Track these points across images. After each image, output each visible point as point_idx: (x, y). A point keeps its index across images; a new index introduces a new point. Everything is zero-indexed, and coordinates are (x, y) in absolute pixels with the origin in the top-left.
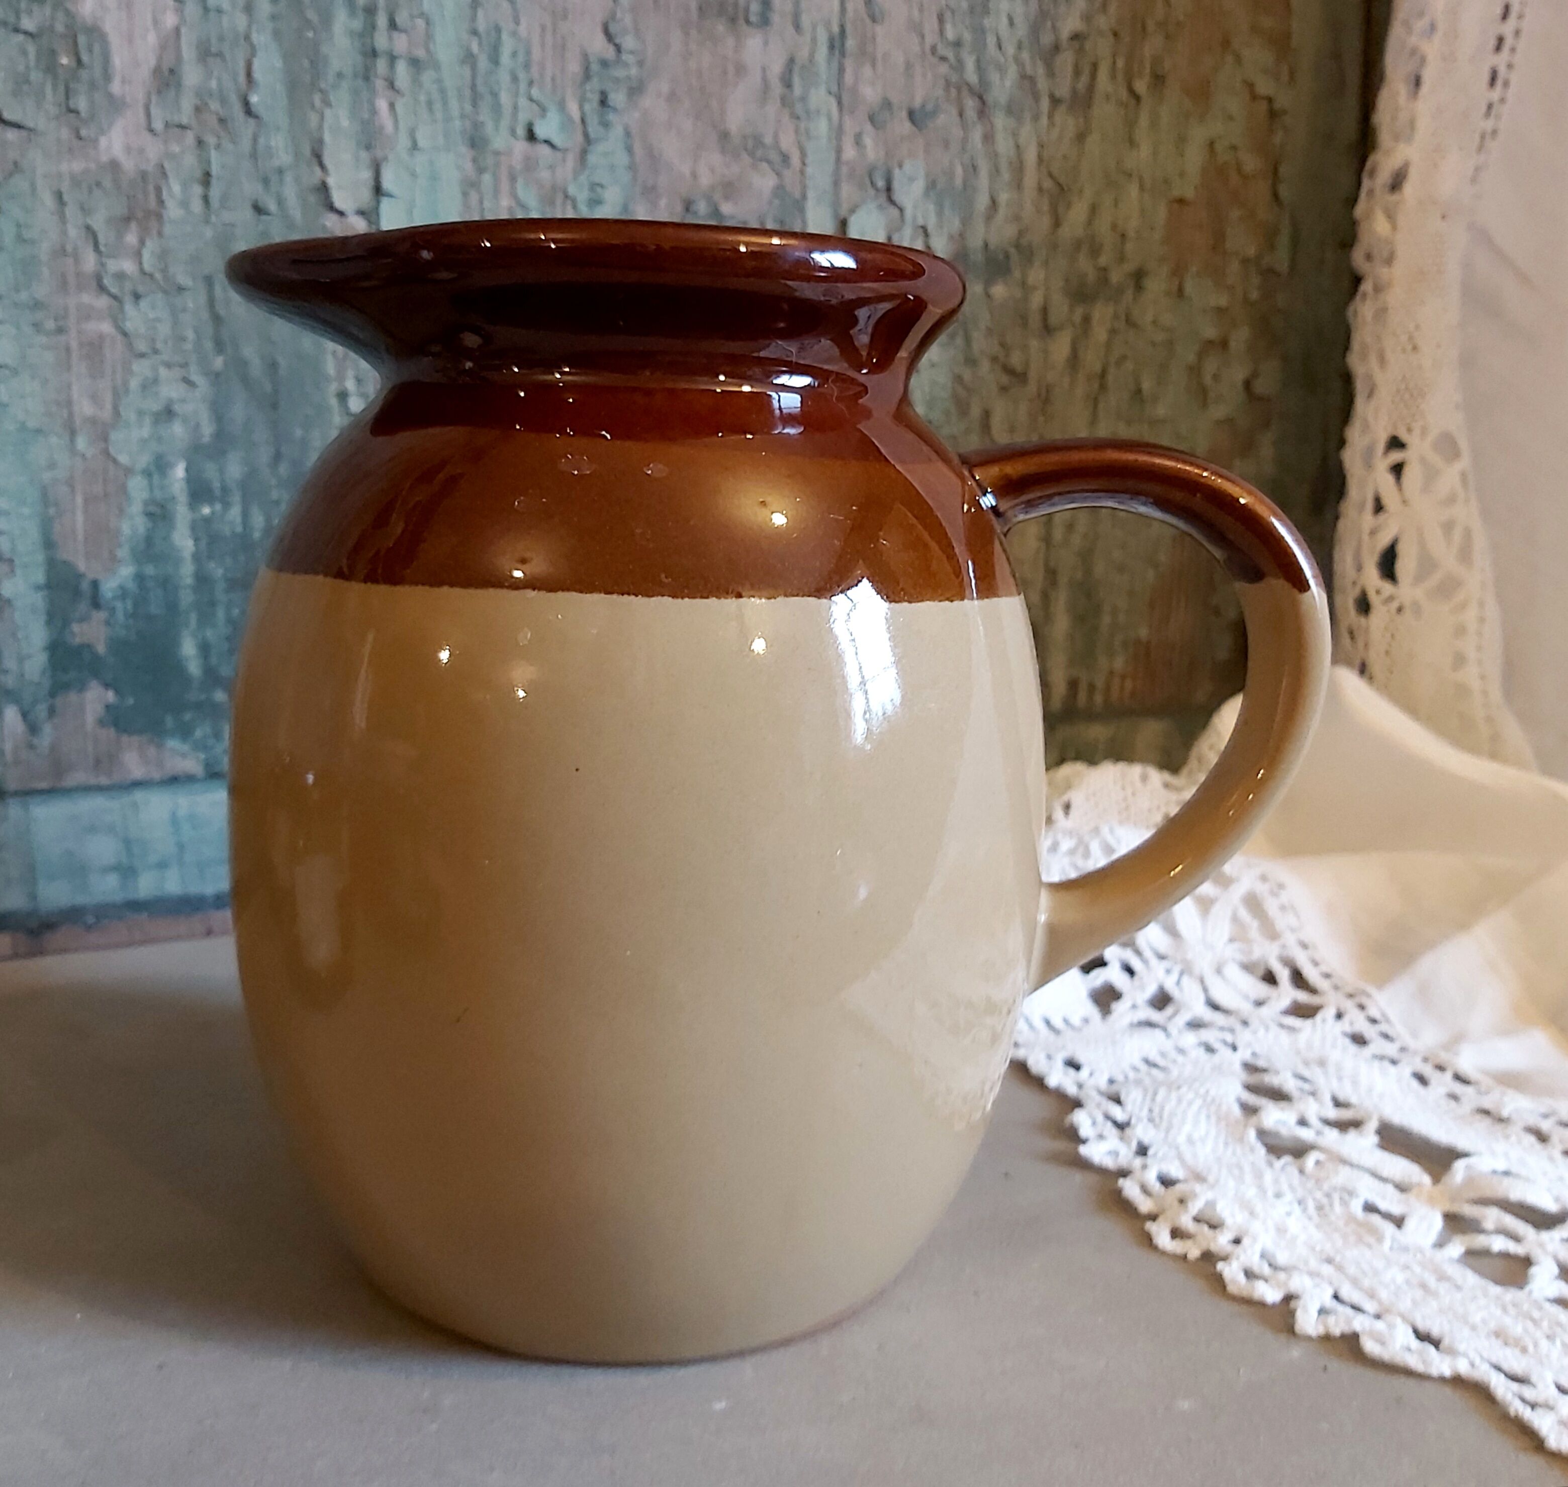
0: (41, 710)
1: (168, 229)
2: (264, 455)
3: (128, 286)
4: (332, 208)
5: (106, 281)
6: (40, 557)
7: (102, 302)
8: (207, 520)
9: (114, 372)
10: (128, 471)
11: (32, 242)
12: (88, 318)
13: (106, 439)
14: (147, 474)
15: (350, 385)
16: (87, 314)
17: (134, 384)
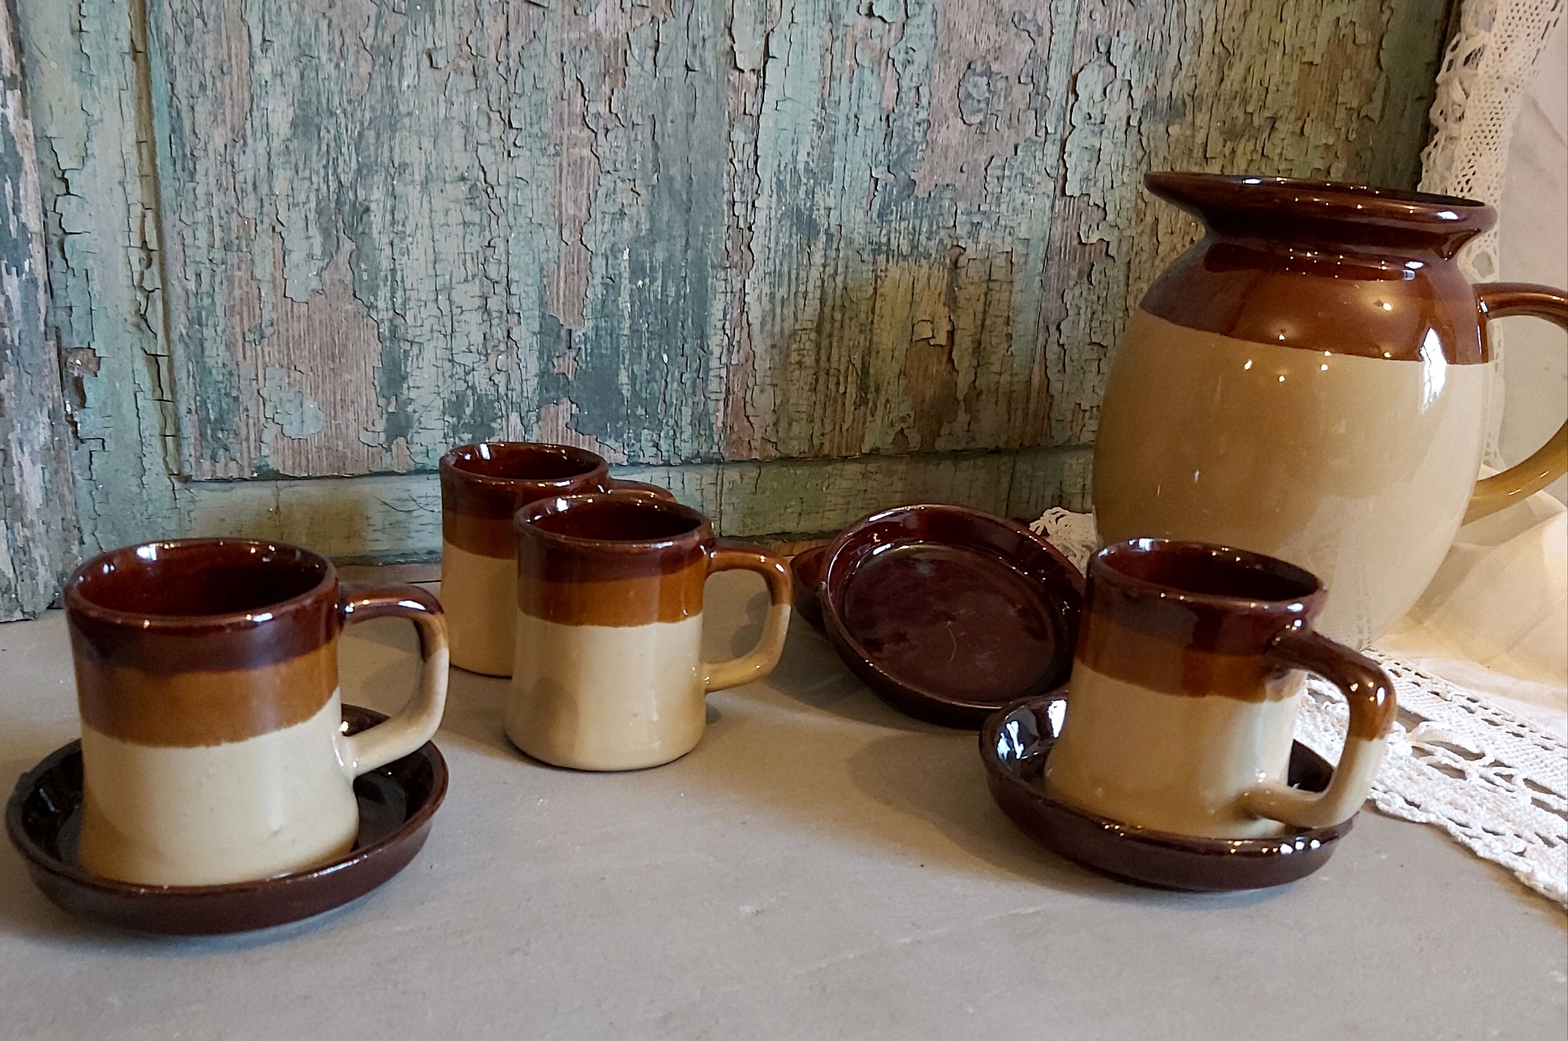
0: (533, 416)
1: (629, 82)
3: (602, 123)
4: (736, 67)
5: (588, 120)
6: (537, 313)
7: (585, 134)
8: (640, 290)
9: (588, 185)
10: (594, 255)
12: (575, 145)
13: (581, 232)
14: (605, 257)
15: (737, 196)
16: (574, 143)
17: (601, 193)
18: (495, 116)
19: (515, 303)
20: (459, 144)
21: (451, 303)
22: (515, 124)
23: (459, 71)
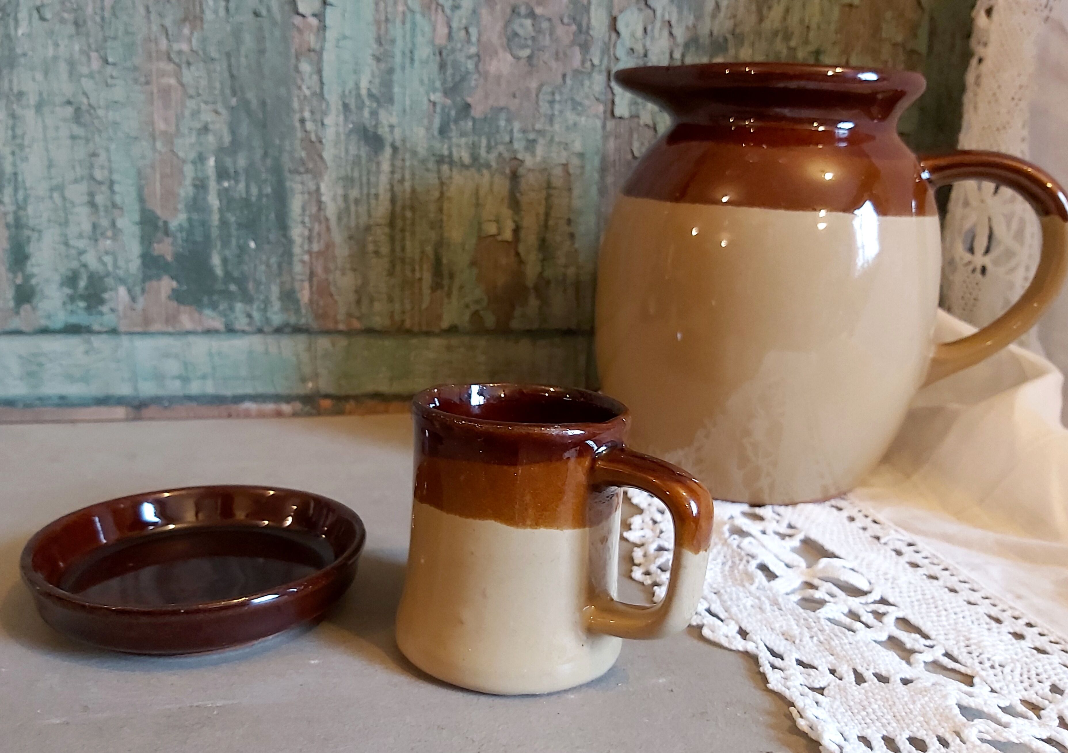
0: (139, 289)
1: (205, 26)
2: (259, 153)
3: (184, 59)
4: (298, 13)
5: (172, 56)
6: (137, 207)
7: (170, 67)
8: (226, 190)
9: (176, 107)
10: (184, 161)
11: (133, 34)
12: (163, 76)
13: (172, 143)
14: (194, 163)
15: (307, 115)
16: (163, 74)
17: (187, 113)
18: (94, 55)
19: (118, 199)
20: (64, 76)
21: (64, 198)
22: (110, 60)
23: (63, 21)
